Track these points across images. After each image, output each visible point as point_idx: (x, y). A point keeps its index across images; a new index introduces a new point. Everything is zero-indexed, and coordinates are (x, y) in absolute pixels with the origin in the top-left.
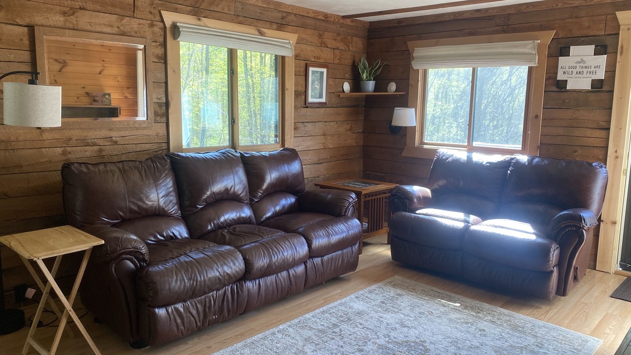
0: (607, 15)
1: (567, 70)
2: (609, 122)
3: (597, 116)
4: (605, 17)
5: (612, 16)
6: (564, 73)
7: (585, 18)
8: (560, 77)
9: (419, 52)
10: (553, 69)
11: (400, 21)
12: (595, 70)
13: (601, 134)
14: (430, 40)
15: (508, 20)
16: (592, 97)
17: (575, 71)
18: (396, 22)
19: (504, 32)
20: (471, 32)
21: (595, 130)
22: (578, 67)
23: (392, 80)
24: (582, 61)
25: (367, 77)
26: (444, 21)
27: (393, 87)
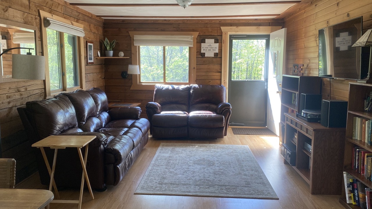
0: (217, 27)
1: (205, 49)
2: (221, 69)
3: (217, 67)
4: (216, 28)
5: (219, 28)
6: (204, 50)
7: (209, 28)
8: (202, 51)
9: (137, 37)
10: (199, 48)
11: (123, 20)
12: (215, 49)
13: (219, 74)
14: (142, 32)
15: (179, 25)
16: (214, 60)
17: (208, 49)
18: (121, 21)
19: (177, 31)
20: (162, 29)
21: (216, 73)
22: (209, 48)
23: (122, 51)
24: (210, 45)
25: (109, 49)
26: (148, 23)
27: (122, 54)
